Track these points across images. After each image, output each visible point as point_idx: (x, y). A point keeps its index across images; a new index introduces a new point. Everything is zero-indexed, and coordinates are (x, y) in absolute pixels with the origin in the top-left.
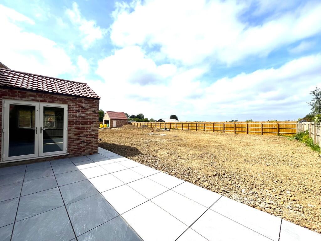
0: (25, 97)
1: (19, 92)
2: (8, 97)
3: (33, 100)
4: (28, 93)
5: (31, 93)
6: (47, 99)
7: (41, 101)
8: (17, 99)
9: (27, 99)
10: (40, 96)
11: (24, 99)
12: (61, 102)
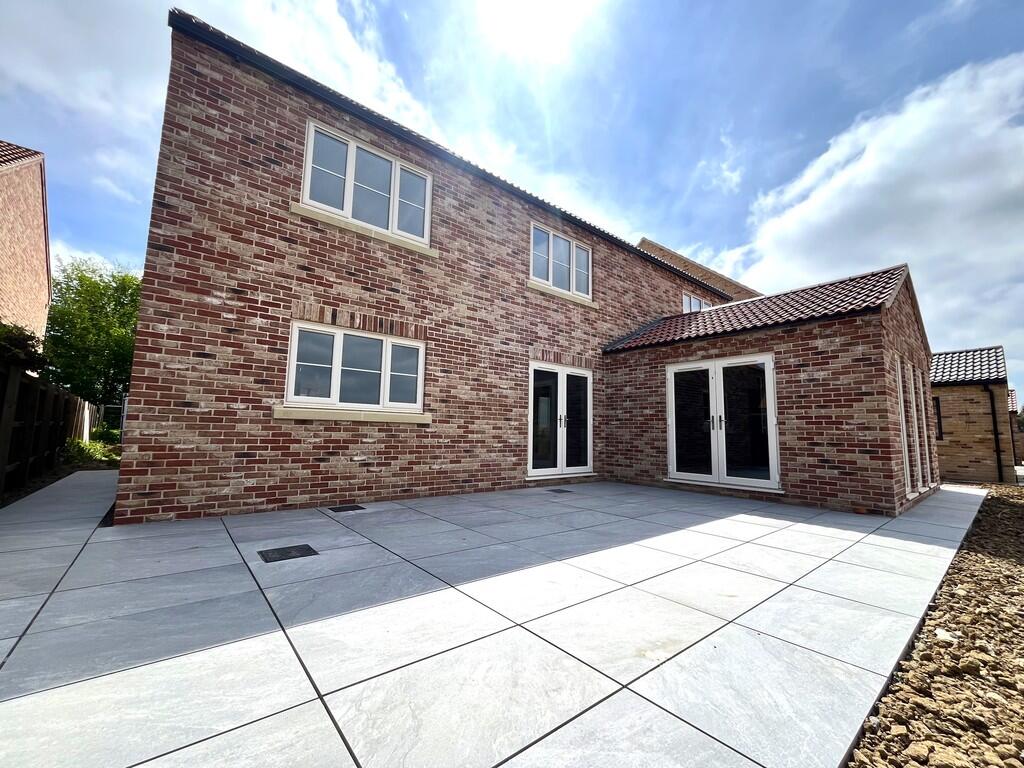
0: (691, 355)
1: (683, 347)
2: (670, 360)
3: (704, 358)
4: (696, 345)
5: (700, 344)
6: (727, 349)
7: (718, 356)
8: (682, 362)
9: (694, 358)
10: (714, 346)
11: (690, 358)
12: (757, 349)
